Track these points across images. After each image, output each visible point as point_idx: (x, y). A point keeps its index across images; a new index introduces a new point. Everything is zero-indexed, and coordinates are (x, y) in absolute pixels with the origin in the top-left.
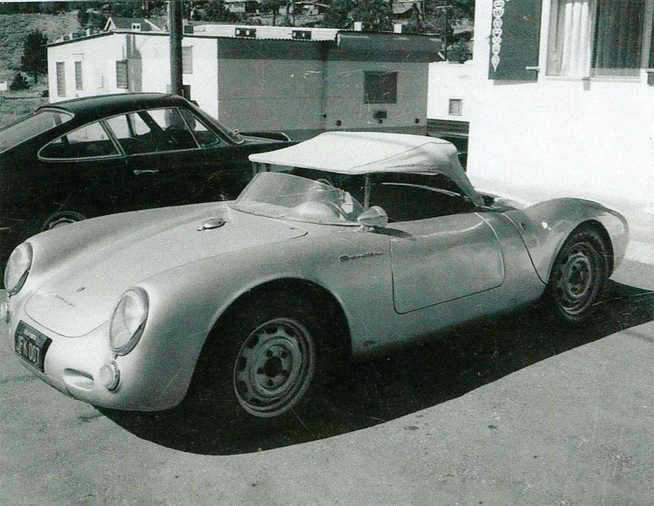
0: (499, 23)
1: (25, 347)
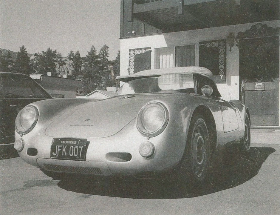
0: (132, 63)
1: (65, 151)
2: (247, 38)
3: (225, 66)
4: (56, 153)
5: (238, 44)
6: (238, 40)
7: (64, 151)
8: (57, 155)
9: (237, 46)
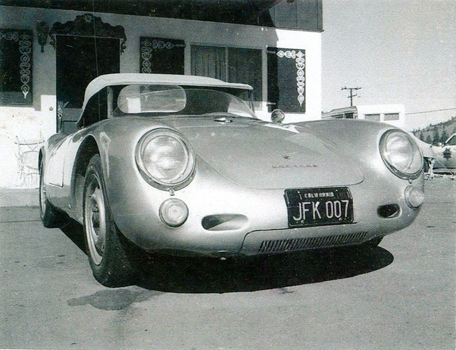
1: (318, 212)
2: (68, 35)
3: (31, 76)
4: (301, 215)
5: (54, 42)
6: (55, 35)
7: (316, 211)
8: (302, 219)
9: (52, 44)
